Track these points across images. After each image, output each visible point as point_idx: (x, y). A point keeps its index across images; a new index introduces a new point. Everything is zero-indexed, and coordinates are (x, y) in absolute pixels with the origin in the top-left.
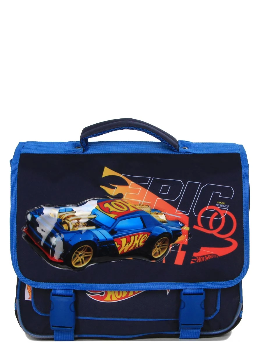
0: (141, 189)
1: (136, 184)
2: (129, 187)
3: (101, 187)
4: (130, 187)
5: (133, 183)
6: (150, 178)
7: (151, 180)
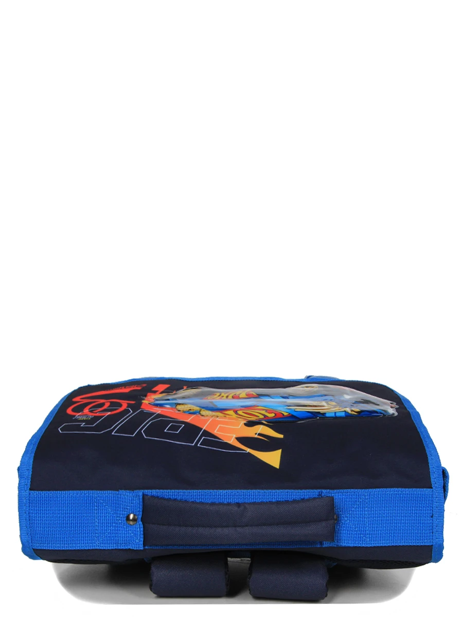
0: (215, 432)
1: (222, 439)
2: (235, 436)
3: (281, 436)
4: (232, 437)
5: (228, 442)
6: (198, 445)
7: (198, 442)
